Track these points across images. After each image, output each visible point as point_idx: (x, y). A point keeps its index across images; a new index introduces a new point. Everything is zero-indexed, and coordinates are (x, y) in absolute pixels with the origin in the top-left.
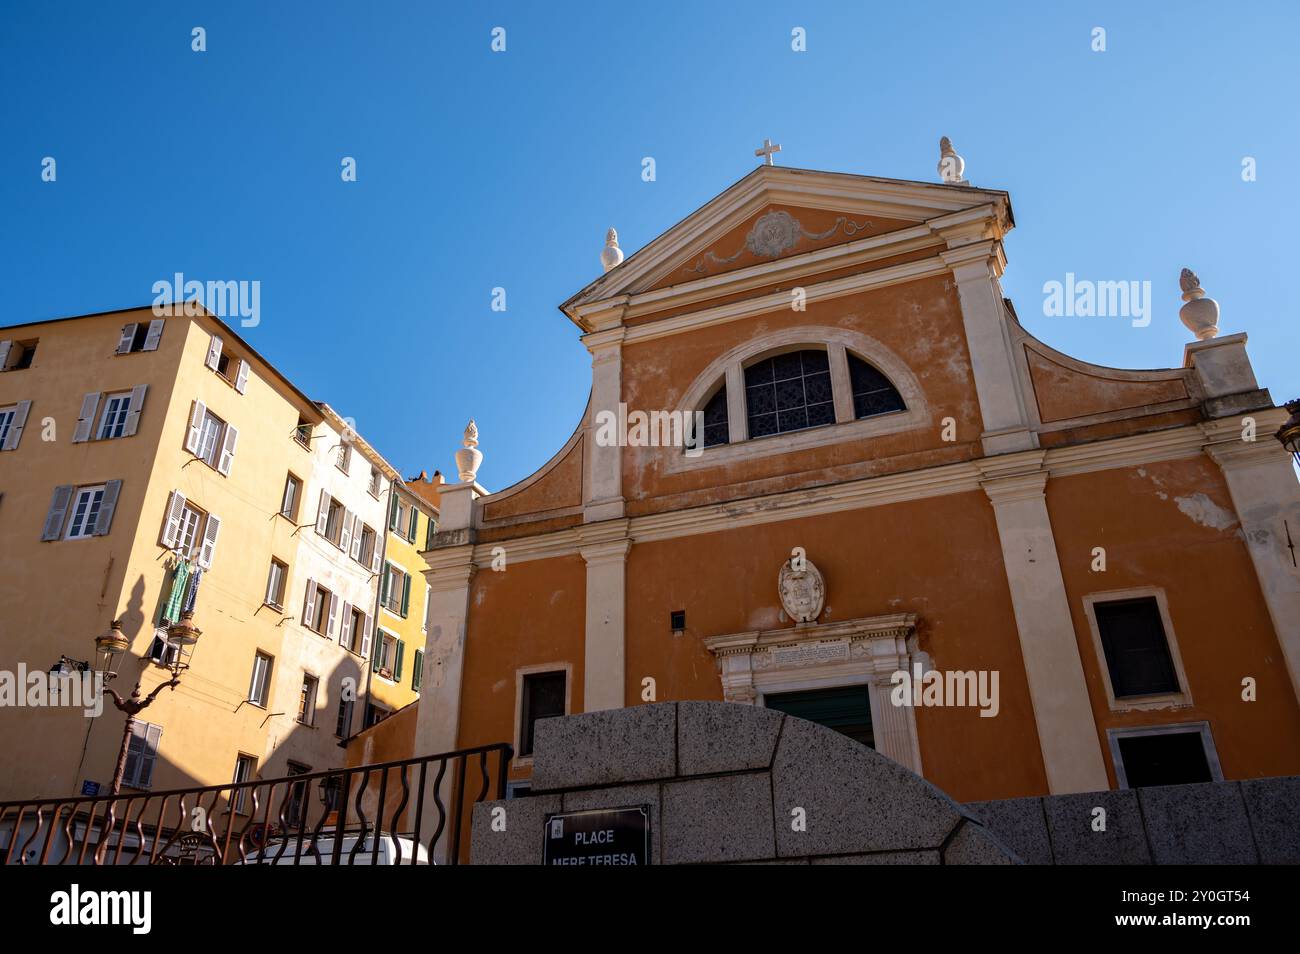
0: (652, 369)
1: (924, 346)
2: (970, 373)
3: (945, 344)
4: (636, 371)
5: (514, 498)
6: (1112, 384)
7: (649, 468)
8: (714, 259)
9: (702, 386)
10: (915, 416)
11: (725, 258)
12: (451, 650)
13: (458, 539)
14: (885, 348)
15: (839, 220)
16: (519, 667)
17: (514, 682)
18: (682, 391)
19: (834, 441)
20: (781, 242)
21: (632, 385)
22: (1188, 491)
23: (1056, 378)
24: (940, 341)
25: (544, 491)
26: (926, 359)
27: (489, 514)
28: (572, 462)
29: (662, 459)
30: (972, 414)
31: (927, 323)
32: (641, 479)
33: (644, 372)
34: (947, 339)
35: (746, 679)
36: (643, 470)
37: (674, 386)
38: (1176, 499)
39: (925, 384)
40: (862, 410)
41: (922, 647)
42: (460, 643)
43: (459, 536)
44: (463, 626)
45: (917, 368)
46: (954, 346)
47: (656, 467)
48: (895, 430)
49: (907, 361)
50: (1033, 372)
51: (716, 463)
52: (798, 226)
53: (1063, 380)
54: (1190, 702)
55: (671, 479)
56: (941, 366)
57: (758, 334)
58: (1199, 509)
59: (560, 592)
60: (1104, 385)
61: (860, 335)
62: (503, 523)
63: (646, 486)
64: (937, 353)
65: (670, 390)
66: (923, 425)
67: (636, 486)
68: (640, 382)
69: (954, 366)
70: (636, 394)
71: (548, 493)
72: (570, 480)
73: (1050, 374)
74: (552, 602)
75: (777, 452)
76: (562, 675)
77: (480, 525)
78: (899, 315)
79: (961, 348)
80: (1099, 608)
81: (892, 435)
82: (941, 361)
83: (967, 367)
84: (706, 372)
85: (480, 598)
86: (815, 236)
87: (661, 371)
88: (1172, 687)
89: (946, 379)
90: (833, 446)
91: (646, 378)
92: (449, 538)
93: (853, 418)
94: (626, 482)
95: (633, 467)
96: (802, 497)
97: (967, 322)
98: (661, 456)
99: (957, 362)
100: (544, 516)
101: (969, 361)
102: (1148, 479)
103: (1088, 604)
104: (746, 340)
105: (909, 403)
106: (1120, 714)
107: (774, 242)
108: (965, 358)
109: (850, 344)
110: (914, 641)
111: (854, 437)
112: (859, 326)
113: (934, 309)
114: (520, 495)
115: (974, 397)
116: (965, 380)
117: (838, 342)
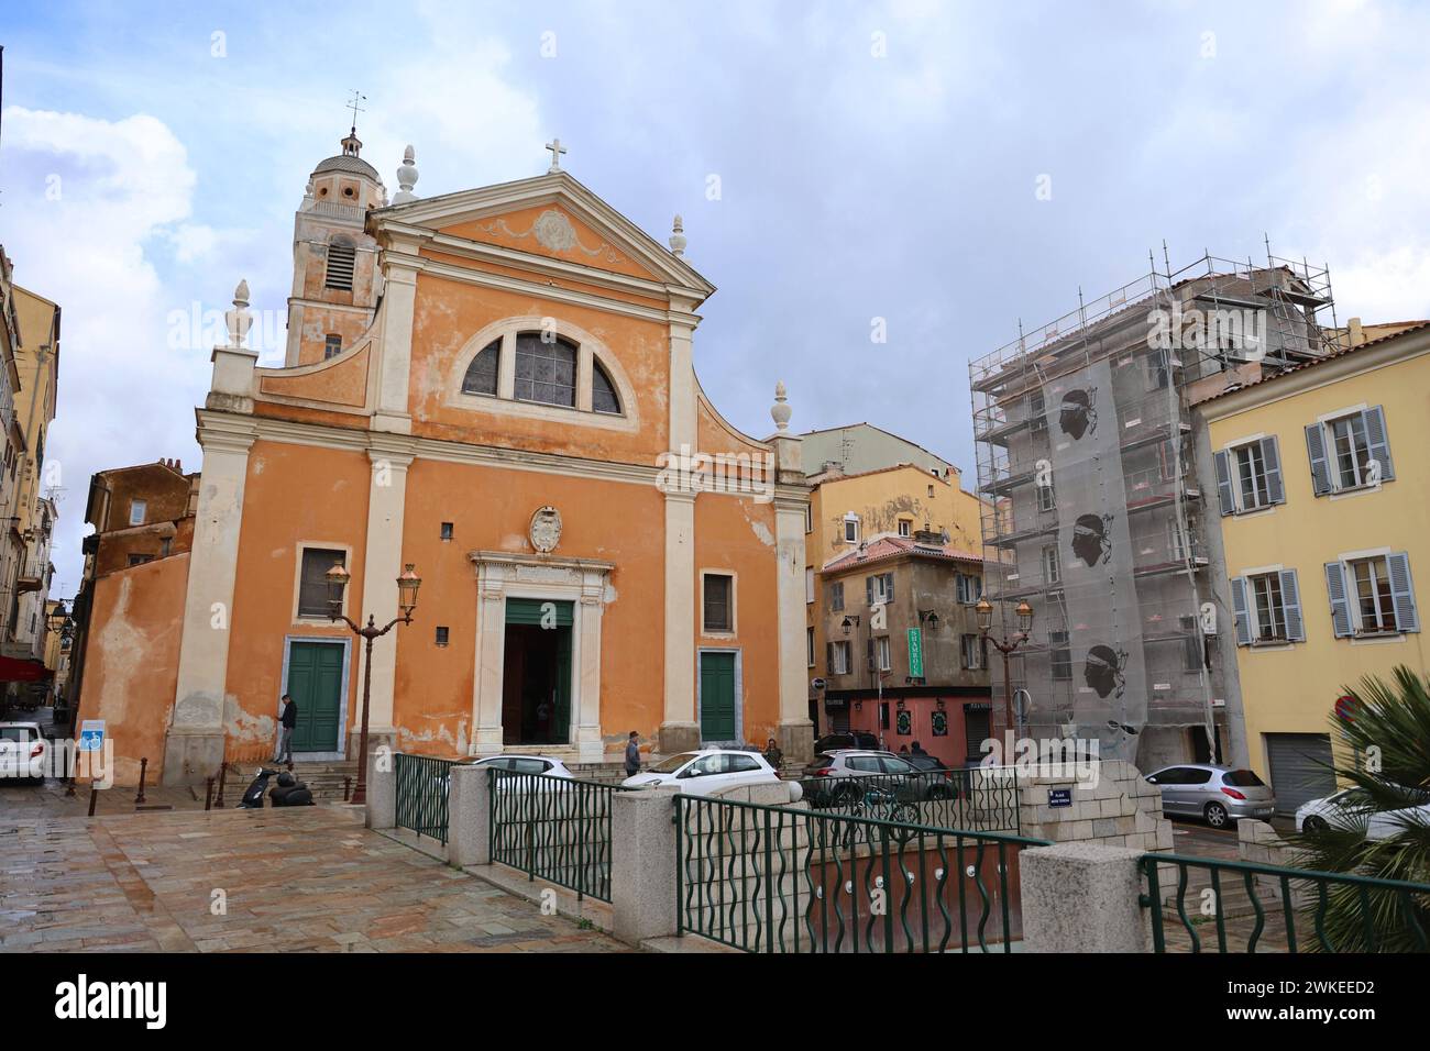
0: (442, 307)
1: (643, 373)
2: (668, 405)
3: (656, 377)
4: (427, 302)
5: (295, 380)
6: (737, 441)
7: (432, 394)
8: (505, 228)
9: (484, 339)
10: (628, 424)
11: (514, 232)
12: (229, 511)
13: (240, 406)
14: (620, 365)
15: (604, 245)
16: (300, 540)
17: (295, 551)
18: (467, 337)
19: (576, 423)
20: (559, 241)
21: (423, 314)
22: (759, 520)
23: (710, 426)
24: (653, 374)
25: (328, 383)
26: (644, 383)
27: (267, 387)
28: (358, 364)
29: (444, 392)
30: (664, 435)
31: (647, 358)
32: (424, 403)
33: (438, 307)
34: (657, 374)
35: (498, 585)
36: (426, 396)
37: (459, 330)
38: (753, 523)
39: (640, 401)
40: (597, 407)
41: (613, 582)
42: (238, 507)
43: (241, 403)
44: (242, 490)
45: (637, 388)
46: (660, 381)
47: (437, 397)
48: (616, 428)
49: (631, 379)
50: (699, 416)
51: (487, 410)
52: (574, 235)
53: (713, 428)
54: (736, 636)
55: (449, 411)
56: (651, 393)
57: (533, 313)
58: (760, 529)
59: (341, 482)
60: (733, 440)
61: (604, 347)
62: (283, 401)
63: (428, 409)
64: (650, 382)
65: (456, 332)
66: (633, 431)
67: (419, 407)
68: (430, 315)
69: (660, 398)
70: (426, 323)
71: (332, 385)
72: (355, 381)
73: (707, 422)
74: (335, 489)
75: (535, 417)
76: (342, 554)
77: (259, 397)
78: (631, 343)
79: (664, 385)
80: (707, 577)
81: (615, 431)
82: (652, 389)
83: (665, 399)
84: (487, 329)
85: (258, 468)
86: (585, 249)
87: (449, 312)
88: (731, 630)
89: (652, 403)
90: (575, 426)
91: (436, 312)
92: (229, 401)
93: (591, 410)
94: (412, 402)
95: (418, 391)
96: (552, 460)
97: (673, 367)
98: (442, 389)
99: (661, 393)
100: (327, 408)
101: (668, 396)
102: (742, 508)
103: (702, 573)
104: (521, 314)
105: (628, 412)
106: (704, 639)
107: (555, 238)
108: (665, 392)
109: (597, 353)
110: (607, 578)
111: (590, 425)
112: (604, 339)
113: (652, 348)
114: (302, 378)
115: (667, 423)
116: (663, 408)
117: (590, 346)
